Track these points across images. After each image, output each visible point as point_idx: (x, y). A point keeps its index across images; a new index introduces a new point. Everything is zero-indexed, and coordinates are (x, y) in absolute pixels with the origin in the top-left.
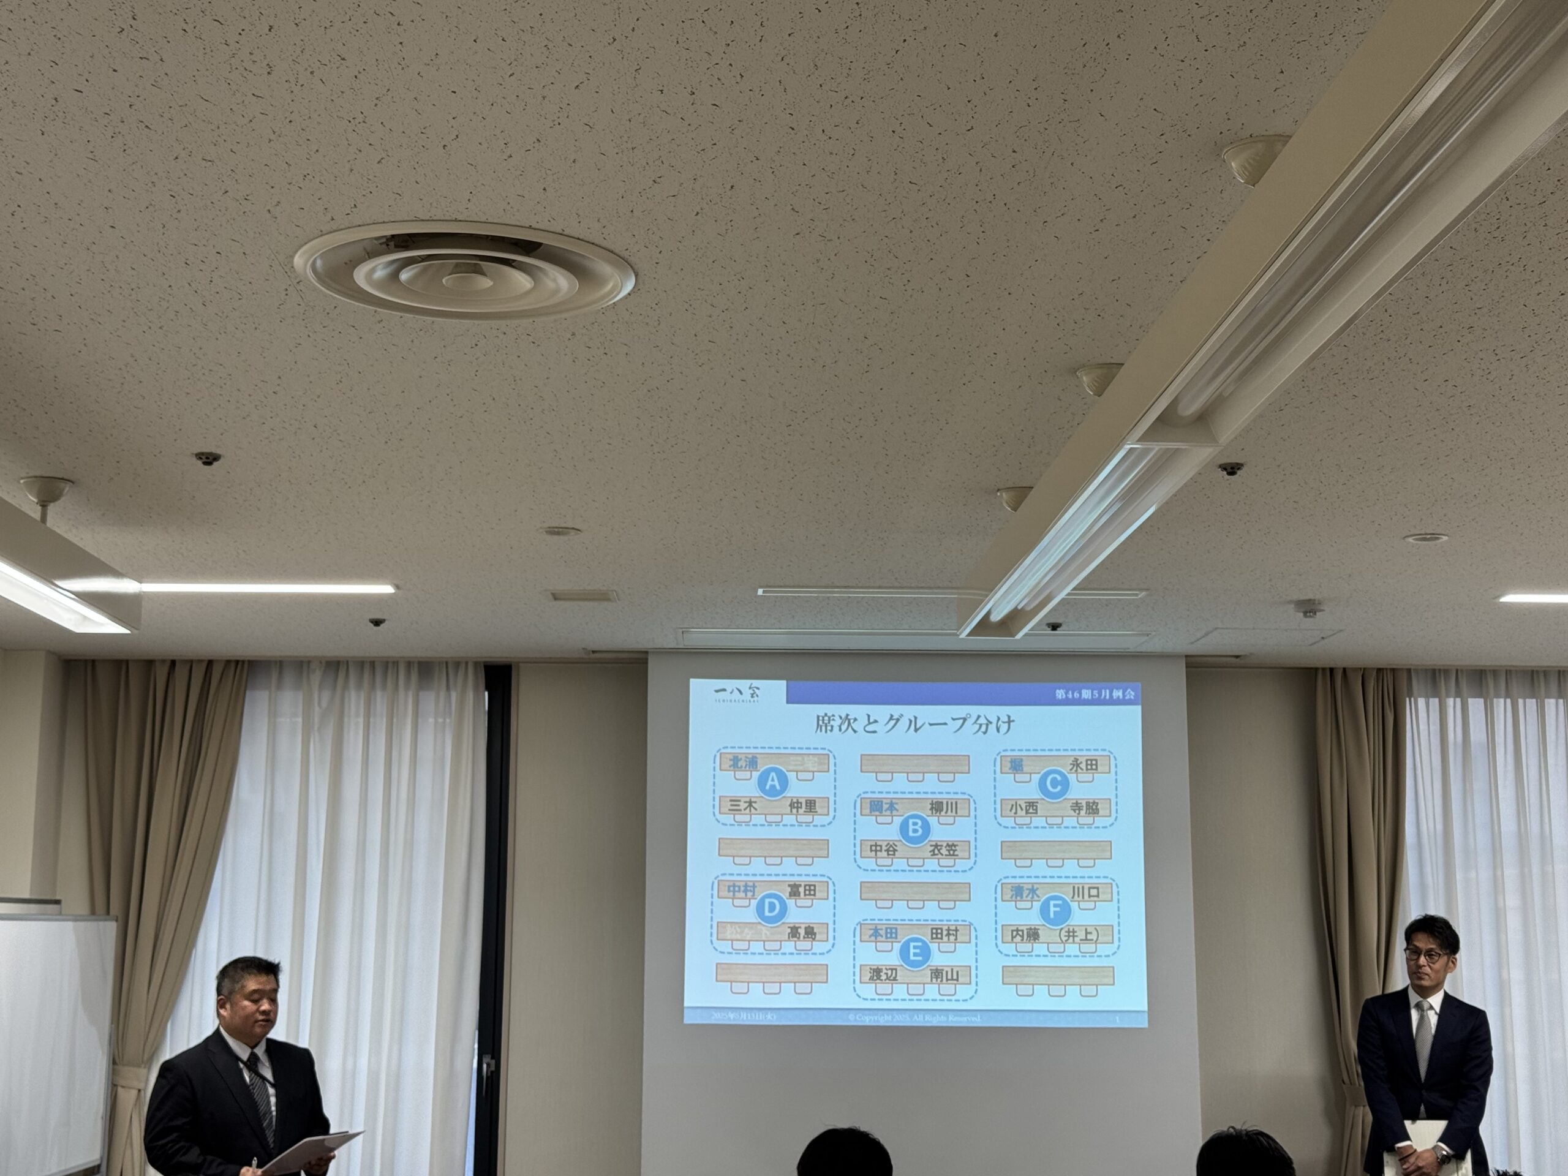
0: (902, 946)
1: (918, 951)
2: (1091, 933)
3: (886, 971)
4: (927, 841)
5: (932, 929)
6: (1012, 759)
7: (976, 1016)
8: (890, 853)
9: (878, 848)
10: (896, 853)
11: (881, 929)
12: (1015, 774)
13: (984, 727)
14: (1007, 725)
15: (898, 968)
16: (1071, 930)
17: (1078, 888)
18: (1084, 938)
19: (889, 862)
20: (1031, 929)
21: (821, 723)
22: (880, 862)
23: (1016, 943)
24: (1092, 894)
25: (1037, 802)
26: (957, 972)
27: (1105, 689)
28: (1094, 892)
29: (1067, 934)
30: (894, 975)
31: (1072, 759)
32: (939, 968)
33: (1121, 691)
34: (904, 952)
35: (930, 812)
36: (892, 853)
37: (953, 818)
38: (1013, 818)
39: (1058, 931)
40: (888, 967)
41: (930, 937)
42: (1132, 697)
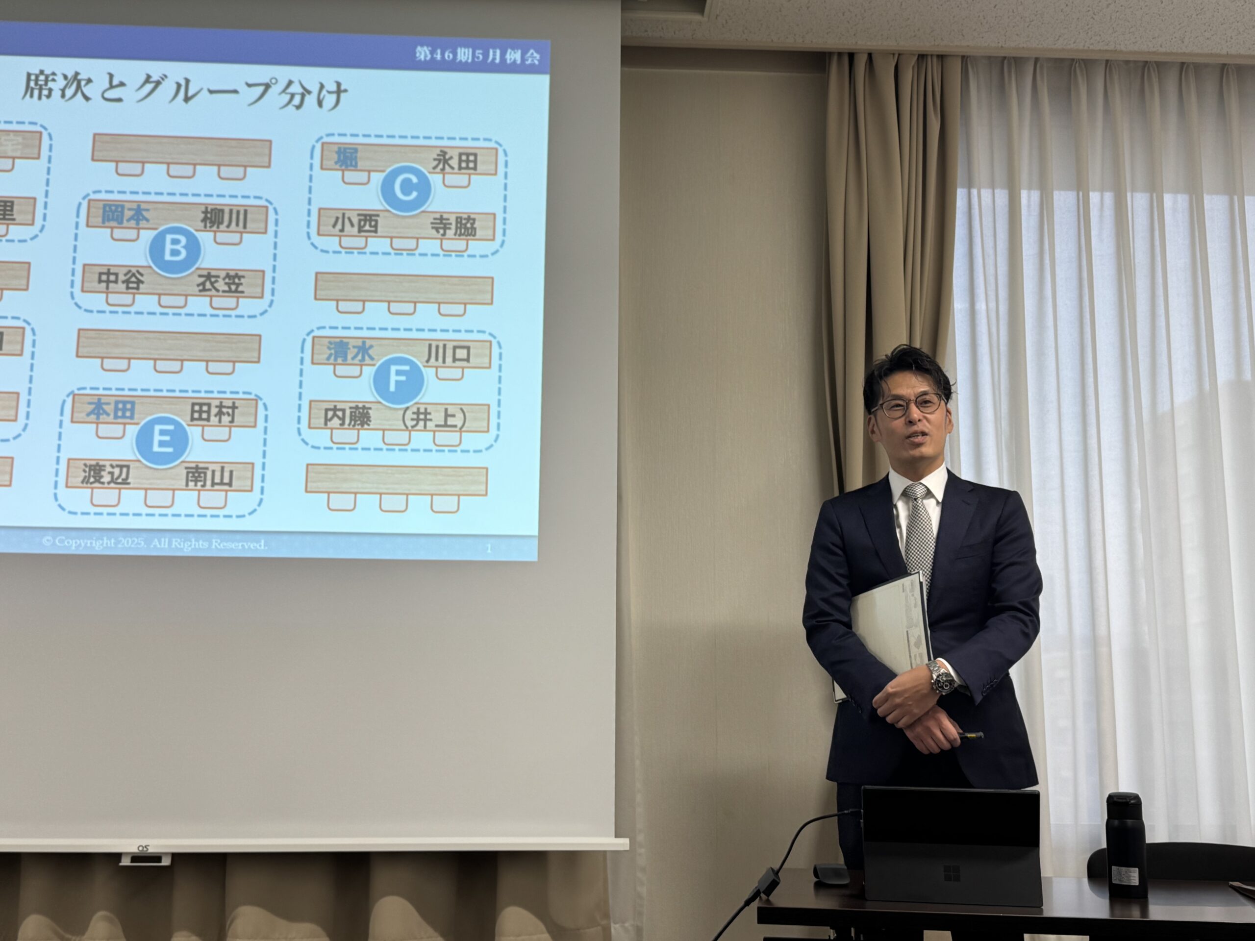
0: (140, 431)
1: (167, 438)
2: (453, 416)
3: (111, 470)
4: (193, 269)
5: (193, 405)
6: (340, 148)
7: (258, 542)
8: (131, 285)
9: (112, 278)
10: (141, 286)
11: (108, 404)
12: (343, 171)
13: (297, 100)
14: (334, 96)
15: (132, 465)
16: (422, 410)
17: (437, 347)
18: (443, 423)
19: (127, 299)
20: (357, 407)
21: (32, 84)
22: (113, 298)
23: (332, 429)
24: (458, 356)
25: (378, 216)
26: (231, 472)
27: (494, 48)
28: (461, 354)
29: (415, 416)
30: (124, 476)
31: (438, 151)
32: (201, 465)
33: (519, 52)
34: (144, 441)
35: (202, 224)
36: (135, 285)
37: (238, 235)
38: (337, 239)
39: (402, 412)
40: (114, 463)
41: (189, 418)
42: (537, 62)
